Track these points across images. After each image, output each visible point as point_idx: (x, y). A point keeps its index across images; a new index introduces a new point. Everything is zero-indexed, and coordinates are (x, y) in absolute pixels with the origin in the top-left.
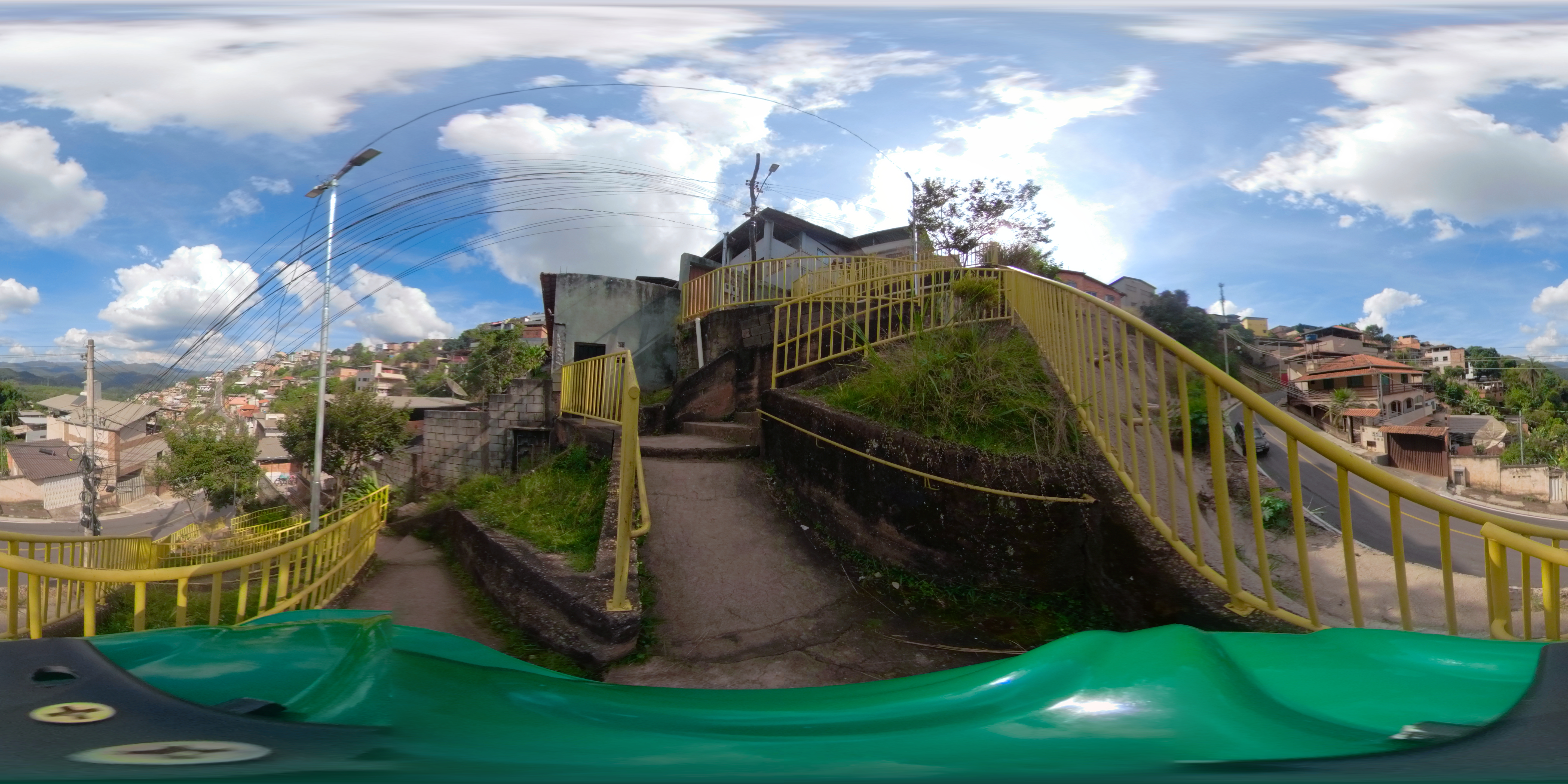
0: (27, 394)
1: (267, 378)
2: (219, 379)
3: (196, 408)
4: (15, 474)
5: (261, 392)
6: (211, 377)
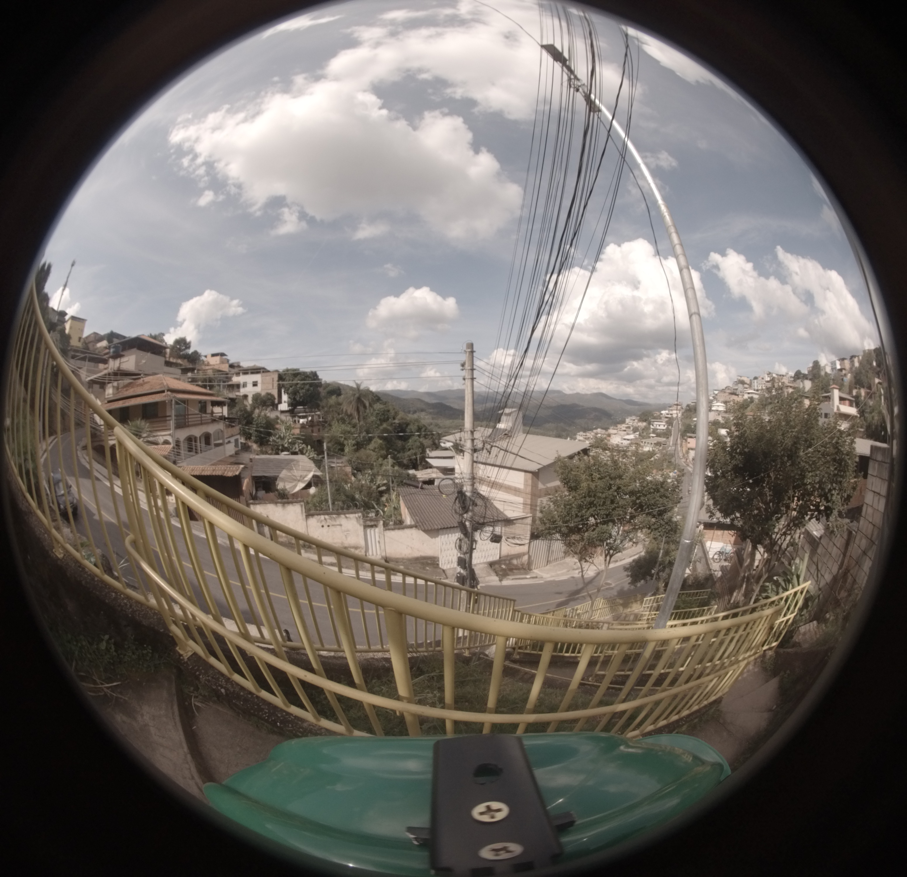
0: (439, 430)
1: (731, 413)
3: (648, 452)
5: (723, 432)
6: (667, 412)
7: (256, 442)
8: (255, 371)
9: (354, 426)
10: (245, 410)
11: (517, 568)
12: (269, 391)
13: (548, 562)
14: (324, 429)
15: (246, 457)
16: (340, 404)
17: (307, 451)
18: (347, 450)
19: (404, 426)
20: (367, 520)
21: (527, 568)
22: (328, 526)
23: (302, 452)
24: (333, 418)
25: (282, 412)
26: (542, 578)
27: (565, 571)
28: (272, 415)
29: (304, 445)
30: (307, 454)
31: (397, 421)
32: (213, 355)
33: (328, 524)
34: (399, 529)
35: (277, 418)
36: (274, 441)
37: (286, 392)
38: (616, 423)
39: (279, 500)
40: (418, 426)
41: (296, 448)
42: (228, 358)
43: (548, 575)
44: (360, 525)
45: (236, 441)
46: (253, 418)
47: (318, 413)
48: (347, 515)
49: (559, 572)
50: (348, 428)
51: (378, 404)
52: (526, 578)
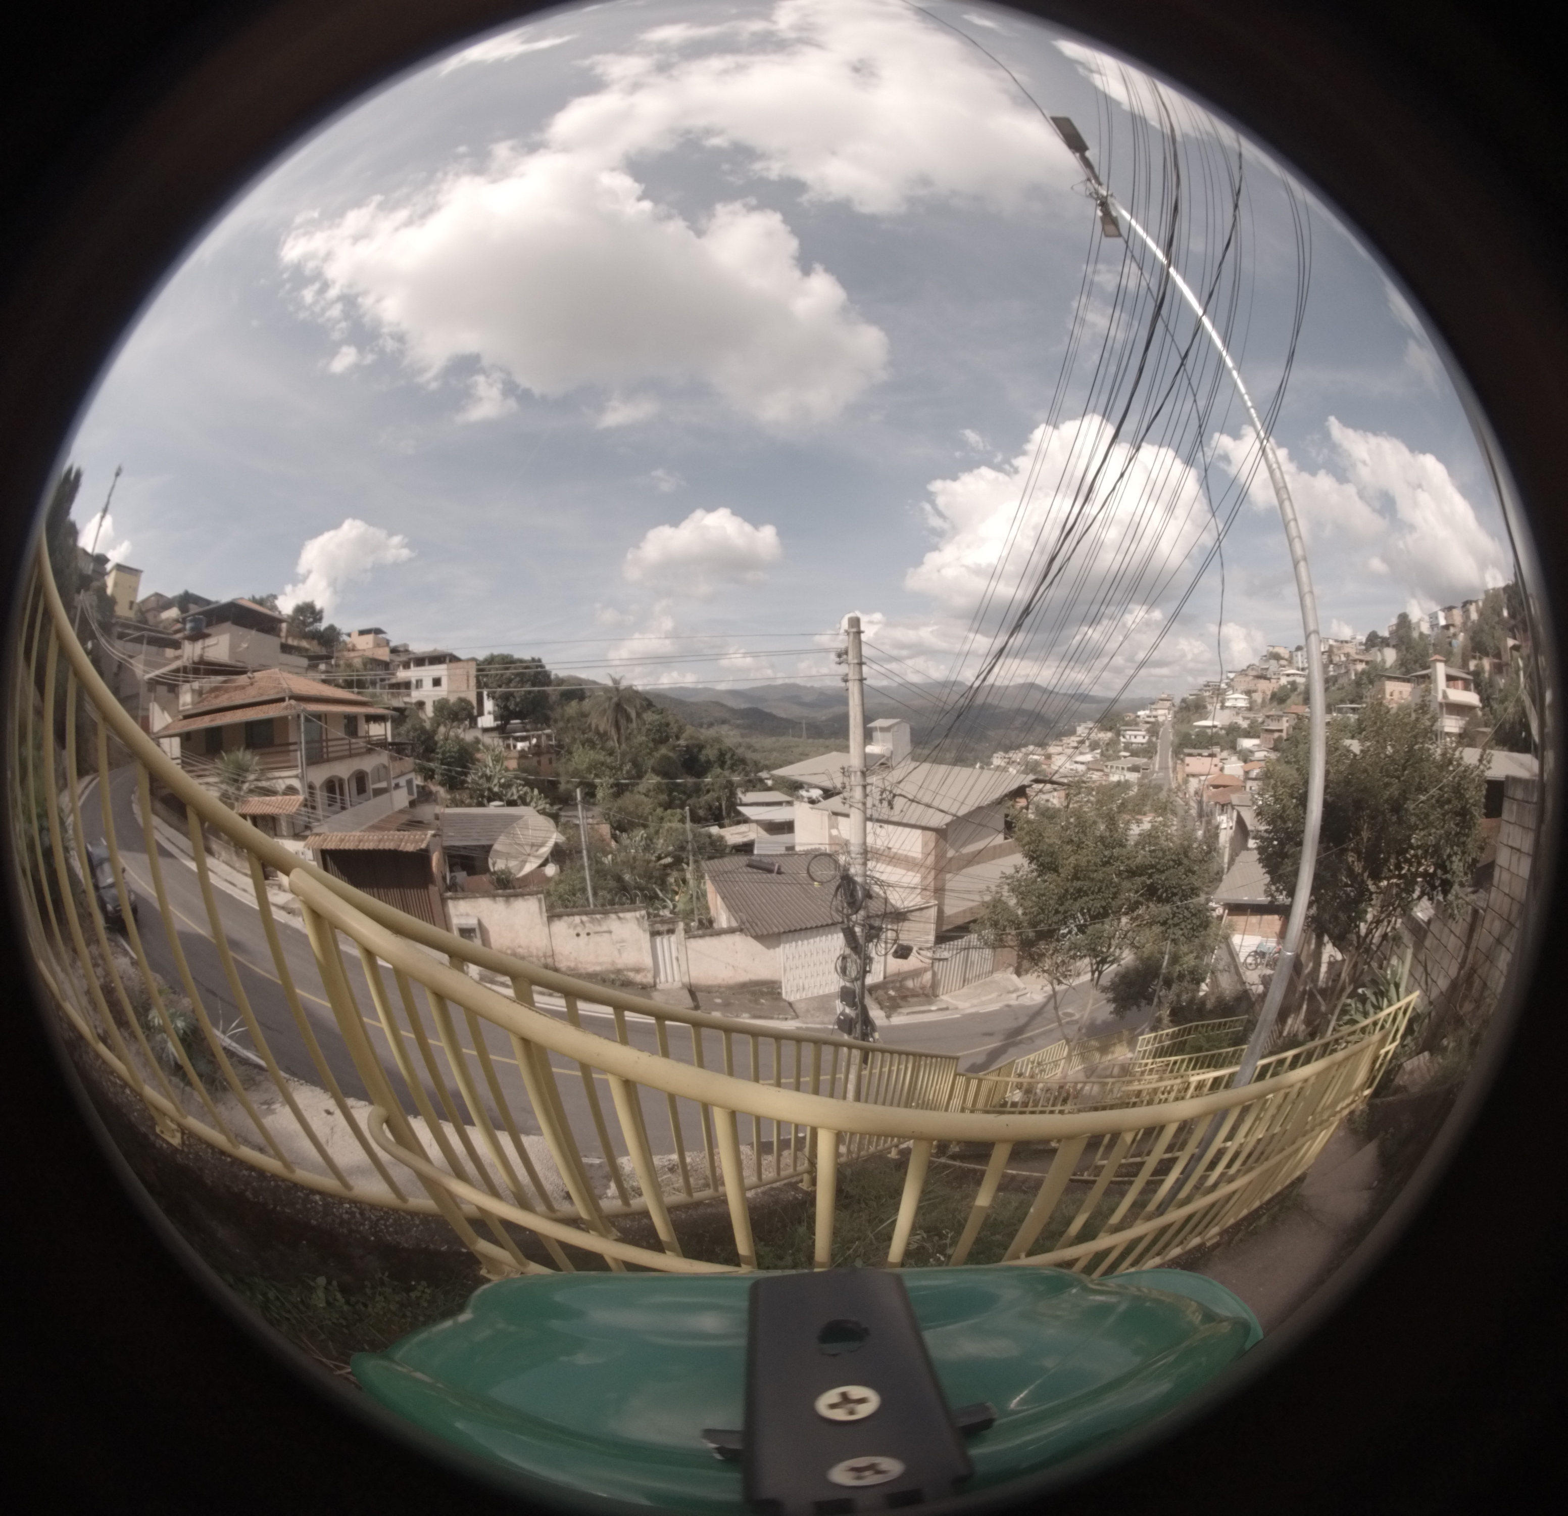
0: (757, 756)
1: (1259, 711)
2: (1164, 714)
3: (1119, 783)
4: (724, 925)
5: (1247, 743)
6: (1147, 712)
7: (442, 784)
8: (437, 659)
9: (611, 753)
10: (423, 730)
11: (915, 995)
12: (463, 695)
13: (965, 981)
14: (558, 760)
15: (427, 811)
16: (584, 715)
17: (532, 799)
18: (600, 794)
19: (695, 750)
20: (656, 922)
21: (929, 994)
22: (588, 934)
23: (523, 801)
24: (574, 740)
25: (486, 730)
26: (956, 1009)
27: (994, 995)
28: (469, 736)
29: (526, 789)
30: (533, 804)
31: (682, 742)
32: (362, 633)
33: (587, 930)
34: (711, 935)
35: (477, 741)
36: (474, 782)
37: (491, 696)
38: (1059, 736)
39: (500, 891)
40: (720, 750)
41: (514, 793)
42: (388, 637)
43: (967, 1004)
44: (644, 931)
45: (409, 783)
46: (436, 743)
47: (548, 731)
48: (621, 915)
49: (984, 999)
50: (601, 757)
51: (650, 713)
52: (930, 1011)
